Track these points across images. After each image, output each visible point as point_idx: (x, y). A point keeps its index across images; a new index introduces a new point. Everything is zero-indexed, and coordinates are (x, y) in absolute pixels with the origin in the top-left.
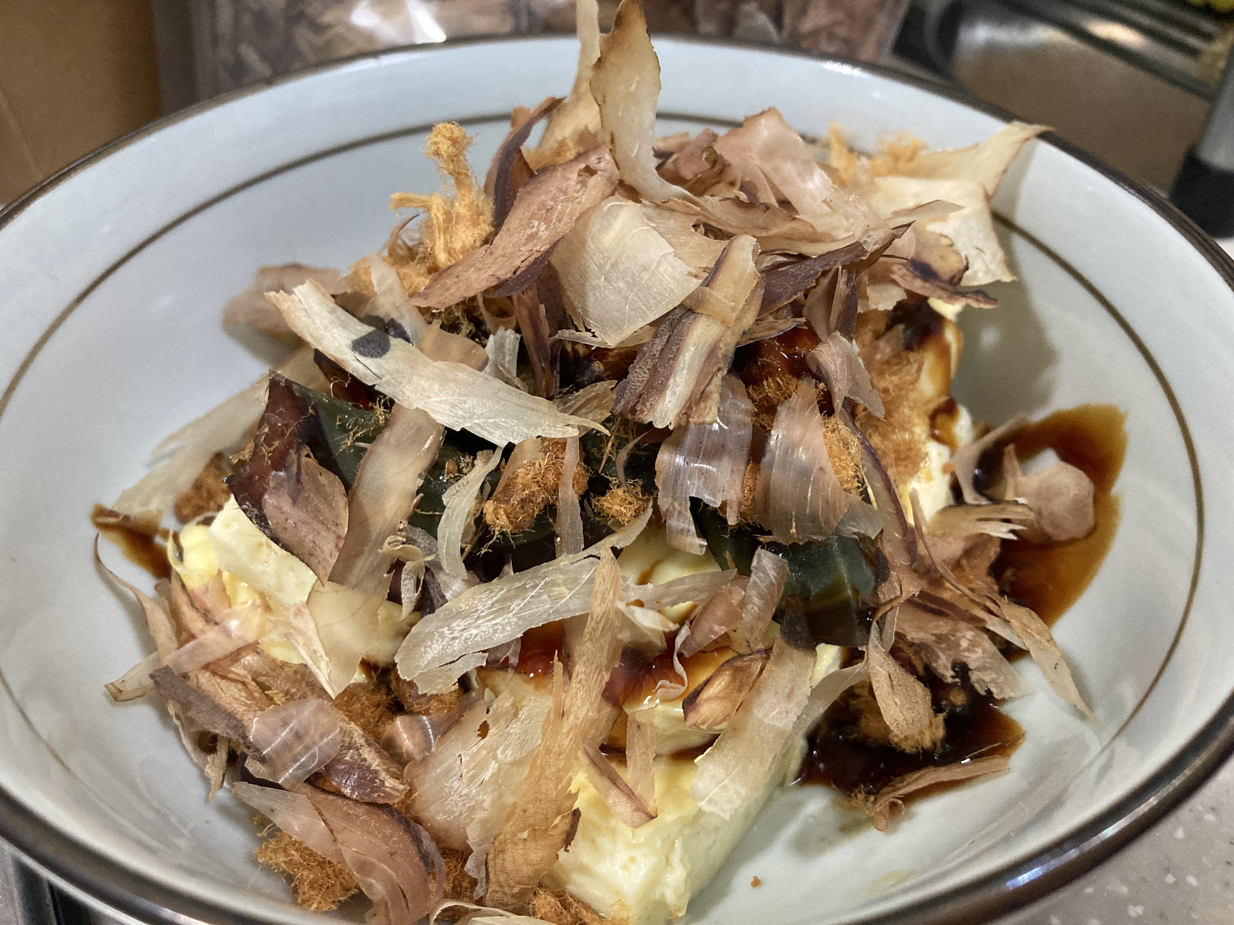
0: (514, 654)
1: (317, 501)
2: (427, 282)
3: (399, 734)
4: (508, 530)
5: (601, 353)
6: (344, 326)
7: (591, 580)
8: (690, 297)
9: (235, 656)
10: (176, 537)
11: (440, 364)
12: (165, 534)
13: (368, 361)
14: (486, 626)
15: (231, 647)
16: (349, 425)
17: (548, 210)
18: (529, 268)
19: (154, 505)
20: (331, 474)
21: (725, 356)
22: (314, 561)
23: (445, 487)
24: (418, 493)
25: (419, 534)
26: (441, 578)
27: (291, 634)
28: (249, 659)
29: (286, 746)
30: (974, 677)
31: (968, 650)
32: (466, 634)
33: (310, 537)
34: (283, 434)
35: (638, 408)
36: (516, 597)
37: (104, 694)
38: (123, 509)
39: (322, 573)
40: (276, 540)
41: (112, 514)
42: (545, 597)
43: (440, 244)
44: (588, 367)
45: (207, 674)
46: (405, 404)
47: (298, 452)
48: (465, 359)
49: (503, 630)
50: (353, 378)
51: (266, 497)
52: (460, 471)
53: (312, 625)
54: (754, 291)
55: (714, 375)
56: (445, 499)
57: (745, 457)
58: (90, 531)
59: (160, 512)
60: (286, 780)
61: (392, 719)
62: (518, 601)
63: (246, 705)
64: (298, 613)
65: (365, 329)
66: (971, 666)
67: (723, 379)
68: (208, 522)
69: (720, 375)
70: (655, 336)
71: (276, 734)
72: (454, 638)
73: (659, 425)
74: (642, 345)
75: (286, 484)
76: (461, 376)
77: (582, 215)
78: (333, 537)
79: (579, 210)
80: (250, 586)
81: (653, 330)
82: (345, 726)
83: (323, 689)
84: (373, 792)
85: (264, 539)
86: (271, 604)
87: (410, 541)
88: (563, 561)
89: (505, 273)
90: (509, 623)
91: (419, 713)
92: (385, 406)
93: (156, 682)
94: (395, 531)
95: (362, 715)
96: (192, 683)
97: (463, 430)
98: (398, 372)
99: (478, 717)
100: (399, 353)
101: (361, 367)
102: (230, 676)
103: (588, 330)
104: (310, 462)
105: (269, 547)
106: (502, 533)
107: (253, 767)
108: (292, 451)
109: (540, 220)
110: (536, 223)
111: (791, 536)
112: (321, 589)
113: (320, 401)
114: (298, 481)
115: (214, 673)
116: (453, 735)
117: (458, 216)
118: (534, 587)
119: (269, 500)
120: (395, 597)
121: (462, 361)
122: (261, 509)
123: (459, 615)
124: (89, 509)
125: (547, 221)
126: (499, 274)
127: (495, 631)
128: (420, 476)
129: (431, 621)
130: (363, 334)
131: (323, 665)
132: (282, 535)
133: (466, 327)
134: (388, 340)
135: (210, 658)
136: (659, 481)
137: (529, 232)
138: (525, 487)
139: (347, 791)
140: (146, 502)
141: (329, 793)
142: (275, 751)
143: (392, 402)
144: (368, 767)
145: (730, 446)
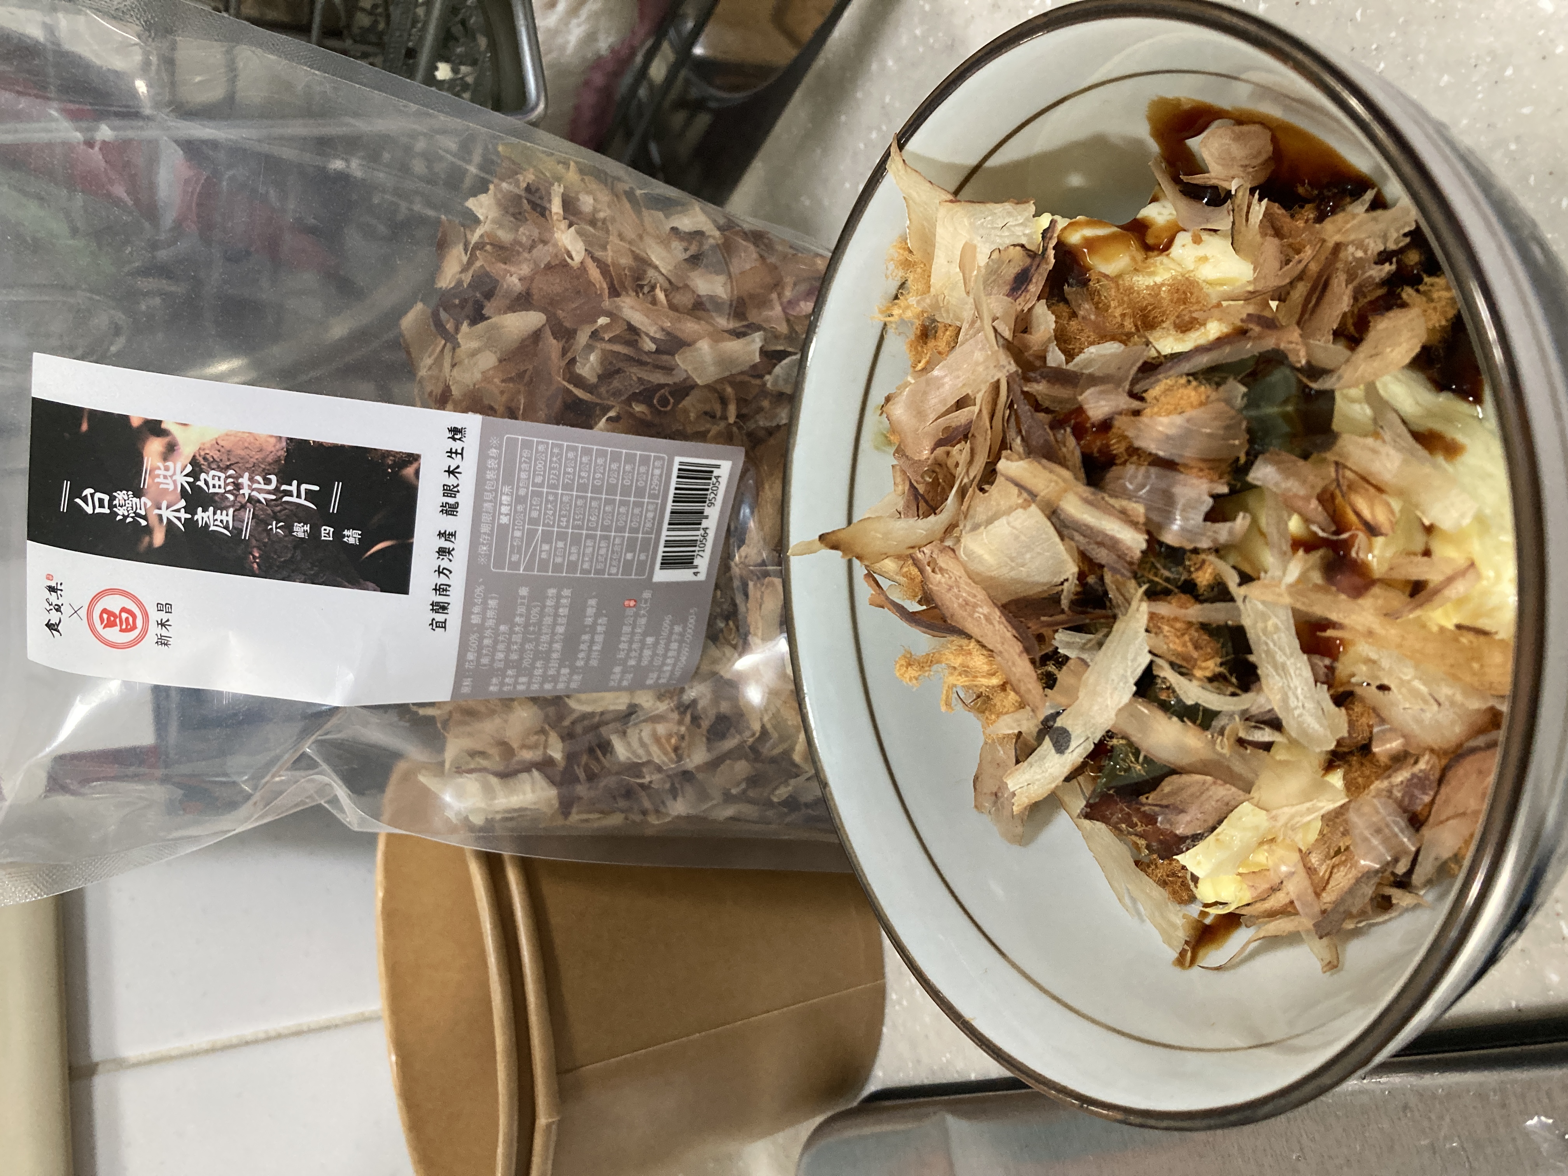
0: (1322, 661)
1: (1185, 795)
2: (1012, 693)
3: (1387, 750)
4: (1219, 660)
5: (1081, 576)
6: (1043, 758)
7: (1263, 603)
8: (1043, 511)
9: (1310, 871)
10: (1207, 905)
11: (1081, 694)
12: (1204, 914)
13: (1073, 744)
14: (1296, 682)
15: (1302, 873)
16: (1125, 766)
17: (967, 604)
18: (1014, 627)
19: (1179, 921)
20: (1163, 784)
21: (1093, 494)
22: (1233, 803)
23: (1179, 701)
24: (1183, 721)
25: (1217, 724)
26: (1254, 710)
27: (1292, 826)
28: (1314, 859)
29: (1385, 841)
30: (1392, 246)
31: (1365, 252)
32: (1301, 697)
33: (1213, 803)
34: (1128, 814)
35: (1128, 559)
36: (1274, 658)
37: (1332, 975)
38: (1179, 945)
39: (1242, 798)
40: (1213, 829)
41: (1182, 954)
42: (1275, 637)
43: (985, 681)
44: (1091, 586)
45: (1324, 895)
46: (1111, 723)
47: (1143, 805)
48: (1079, 675)
49: (1300, 669)
50: (1087, 757)
51: (1178, 832)
52: (1168, 688)
53: (1286, 809)
54: (1044, 467)
55: (1107, 503)
56: (1190, 702)
57: (1174, 473)
58: (1195, 971)
59: (1184, 916)
60: (1413, 845)
61: (1374, 754)
62: (1278, 657)
63: (1351, 867)
64: (1274, 818)
65: (1047, 743)
66: (1382, 248)
67: (1111, 496)
68: (1195, 879)
69: (1107, 498)
70: (1072, 539)
71: (1374, 848)
72: (1303, 706)
73: (1144, 546)
74: (1078, 548)
75: (1169, 816)
76: (1092, 680)
77: (970, 578)
78: (1213, 788)
79: (965, 578)
80: (1253, 852)
81: (1067, 540)
82: (1373, 793)
83: (1342, 807)
84: (1428, 779)
85: (1212, 838)
86: (1270, 837)
87: (1222, 733)
88: (1247, 622)
89: (1018, 647)
90: (1295, 664)
91: (1371, 732)
92: (1111, 737)
93: (1327, 935)
94: (1213, 742)
95: (1368, 777)
96: (1329, 907)
97: (1136, 684)
98: (1085, 724)
99: (1372, 694)
100: (1070, 722)
101: (1077, 750)
102: (1326, 877)
103: (1062, 584)
104: (1152, 797)
105: (1218, 834)
106: (1221, 664)
107: (1401, 868)
108: (1143, 809)
109: (974, 612)
110: (977, 615)
111: (1241, 444)
112: (1255, 800)
113: (1105, 784)
114: (1167, 807)
115: (1324, 889)
116: (1385, 714)
117: (963, 665)
118: (1267, 644)
119: (1180, 831)
120: (1267, 747)
121: (1080, 679)
122: (1187, 837)
123: (1285, 700)
124: (1178, 970)
125: (975, 606)
126: (1018, 651)
127: (1300, 675)
128: (1170, 718)
129: (1288, 723)
130: (1051, 745)
131: (1320, 804)
132: (1211, 823)
133: (1051, 668)
134: (1058, 728)
135: (1310, 891)
136: (1189, 546)
137: (984, 621)
138: (1184, 645)
139: (1427, 799)
140: (1173, 925)
141: (1430, 812)
142: (1388, 850)
143: (1108, 731)
144: (1409, 780)
145: (1163, 485)
